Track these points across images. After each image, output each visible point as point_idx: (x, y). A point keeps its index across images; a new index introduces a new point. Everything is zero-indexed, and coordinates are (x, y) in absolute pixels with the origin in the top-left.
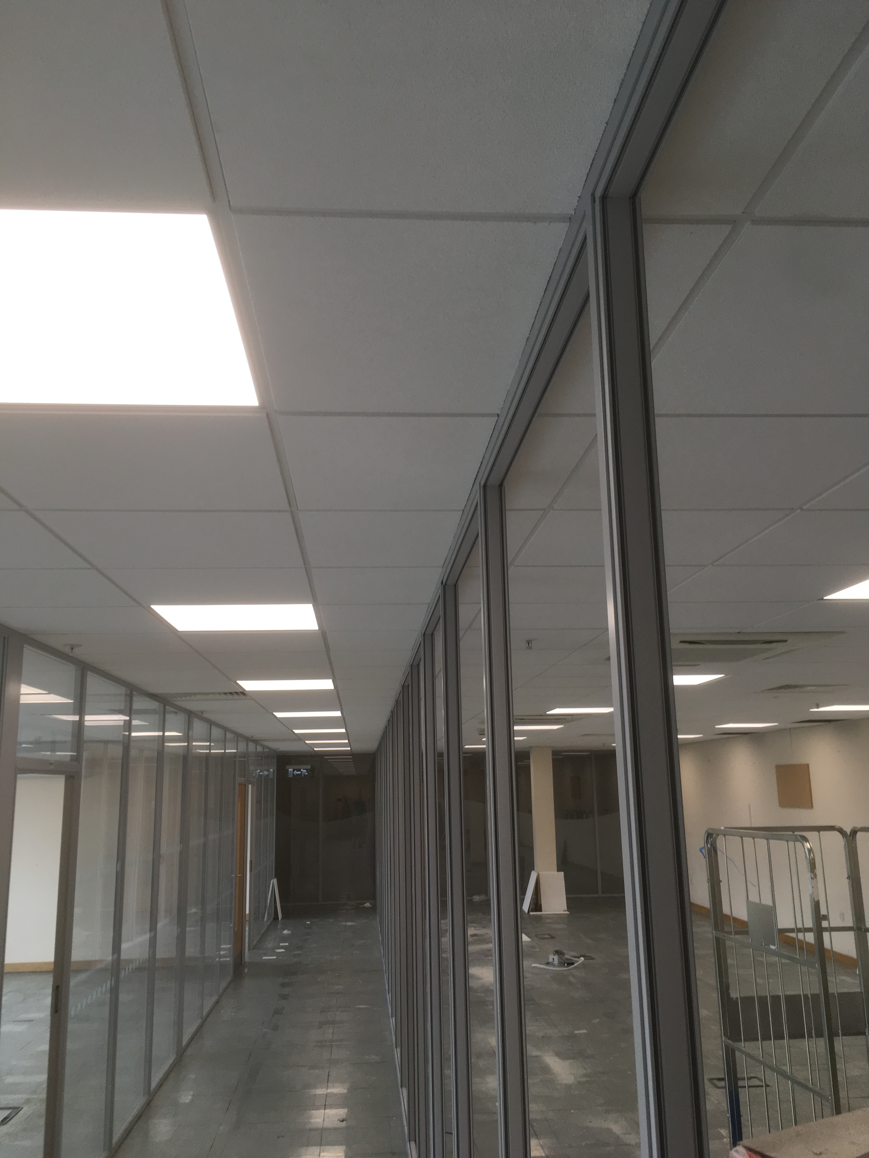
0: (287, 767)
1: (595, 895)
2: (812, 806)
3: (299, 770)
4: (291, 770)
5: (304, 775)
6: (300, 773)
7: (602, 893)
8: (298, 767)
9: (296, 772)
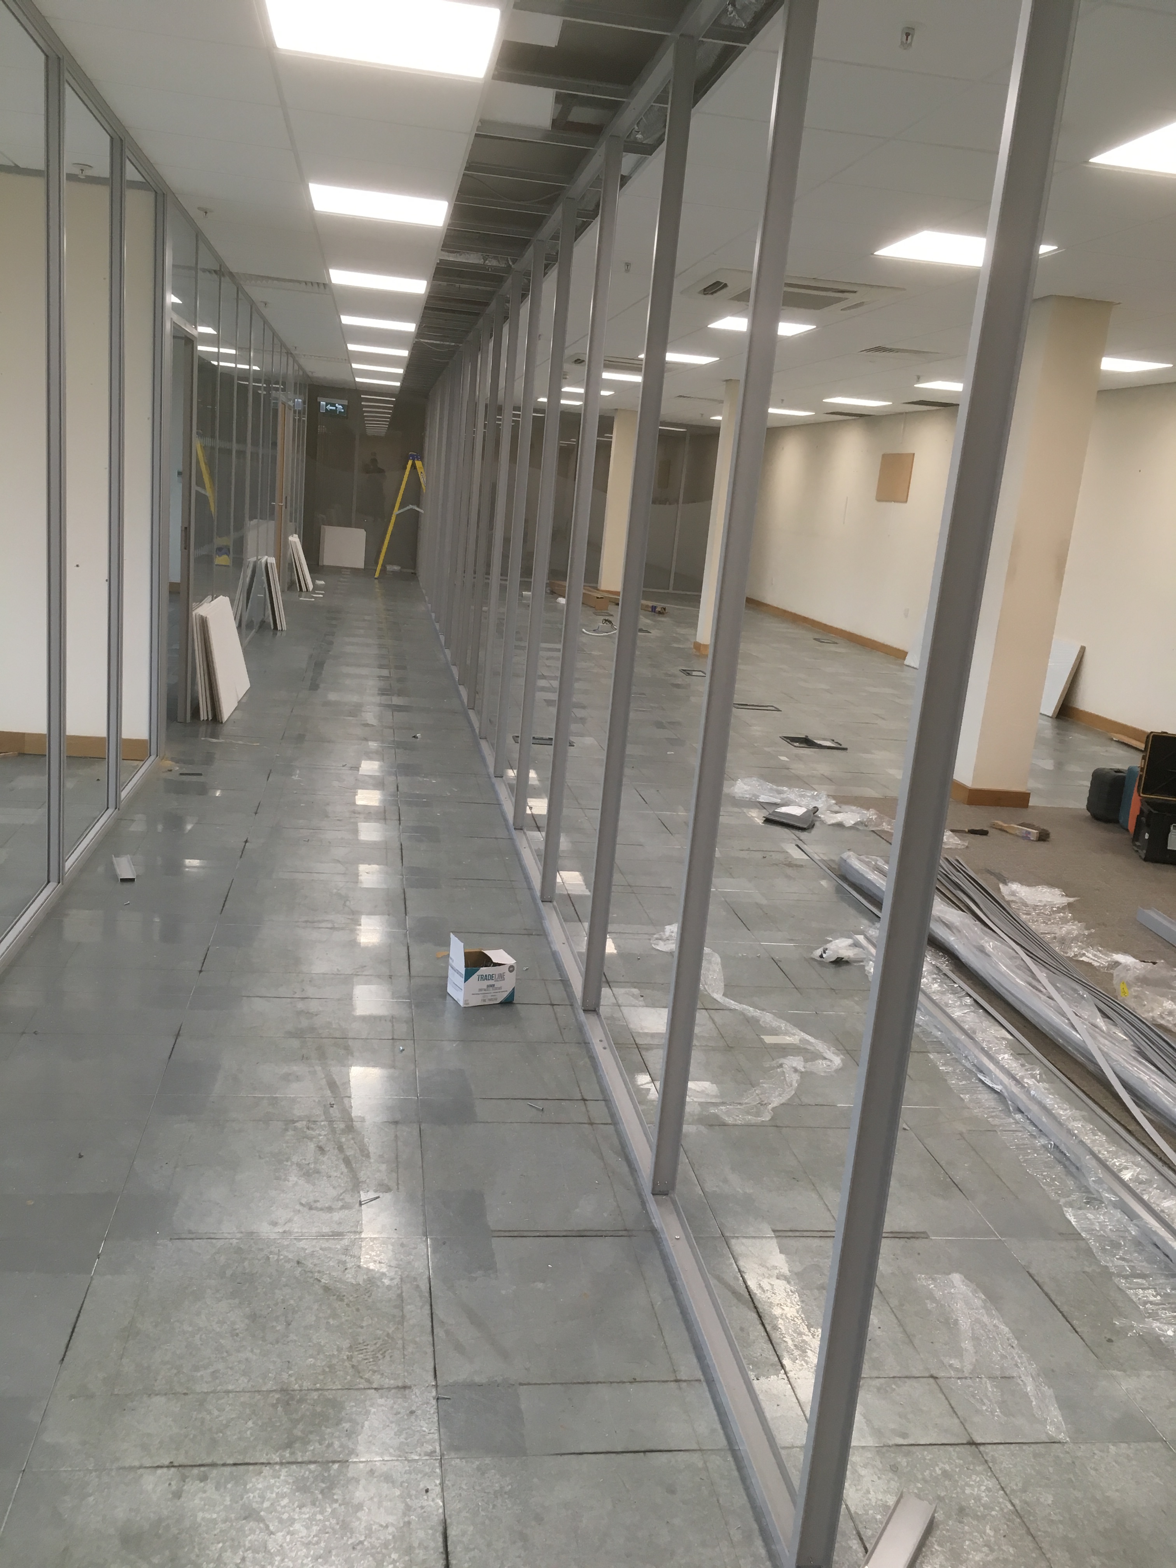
0: (319, 399)
1: (666, 591)
2: (906, 501)
3: (334, 405)
4: (323, 403)
5: (340, 412)
6: (334, 408)
7: (673, 590)
8: (333, 401)
9: (329, 407)
